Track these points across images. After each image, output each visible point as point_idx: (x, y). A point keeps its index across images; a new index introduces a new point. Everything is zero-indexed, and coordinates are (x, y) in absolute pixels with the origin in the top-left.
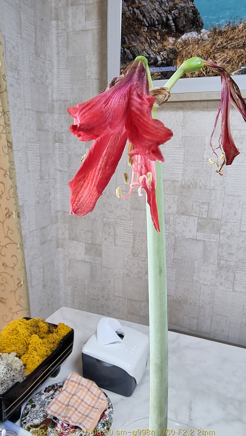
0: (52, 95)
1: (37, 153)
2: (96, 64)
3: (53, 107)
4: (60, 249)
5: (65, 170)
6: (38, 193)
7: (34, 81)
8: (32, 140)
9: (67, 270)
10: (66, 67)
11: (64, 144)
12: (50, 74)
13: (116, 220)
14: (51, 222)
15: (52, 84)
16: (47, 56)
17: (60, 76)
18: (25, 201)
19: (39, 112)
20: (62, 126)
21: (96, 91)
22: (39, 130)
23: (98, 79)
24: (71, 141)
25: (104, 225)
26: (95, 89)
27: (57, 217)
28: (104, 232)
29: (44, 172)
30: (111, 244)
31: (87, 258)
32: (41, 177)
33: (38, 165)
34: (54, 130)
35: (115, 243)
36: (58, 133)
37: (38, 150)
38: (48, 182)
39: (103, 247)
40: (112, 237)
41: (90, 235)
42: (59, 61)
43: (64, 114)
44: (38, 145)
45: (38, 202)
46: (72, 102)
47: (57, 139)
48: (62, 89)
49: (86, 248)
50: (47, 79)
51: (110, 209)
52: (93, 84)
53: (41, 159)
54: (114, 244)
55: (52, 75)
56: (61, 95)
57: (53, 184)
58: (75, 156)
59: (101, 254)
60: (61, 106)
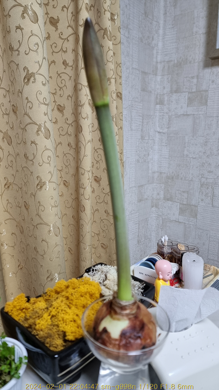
0: (156, 57)
1: (140, 113)
2: (205, 18)
3: (157, 68)
4: (154, 209)
5: (164, 131)
6: (138, 152)
7: (142, 41)
8: (137, 100)
9: (160, 230)
10: (172, 26)
11: (165, 105)
12: (156, 35)
13: (215, 181)
14: (148, 181)
15: (157, 46)
16: (155, 18)
17: (167, 36)
18: (127, 158)
19: (144, 73)
20: (164, 88)
21: (203, 46)
22: (143, 90)
23: (206, 33)
24: (172, 102)
25: (202, 185)
26: (201, 45)
27: (153, 177)
28: (201, 193)
29: (145, 133)
30: (208, 205)
31: (181, 219)
32: (142, 137)
33: (140, 125)
34: (156, 92)
35: (212, 204)
36: (160, 95)
37: (141, 110)
38: (147, 143)
39: (198, 208)
40: (210, 198)
41: (186, 195)
42: (165, 21)
43: (167, 75)
44: (142, 105)
45: (138, 161)
46: (176, 62)
47: (158, 101)
48: (166, 50)
49: (180, 209)
50: (153, 40)
51: (210, 169)
52: (200, 40)
53: (143, 119)
54: (211, 206)
55: (158, 36)
56: (165, 56)
57: (152, 145)
58: (175, 117)
59: (196, 215)
60: (164, 67)
